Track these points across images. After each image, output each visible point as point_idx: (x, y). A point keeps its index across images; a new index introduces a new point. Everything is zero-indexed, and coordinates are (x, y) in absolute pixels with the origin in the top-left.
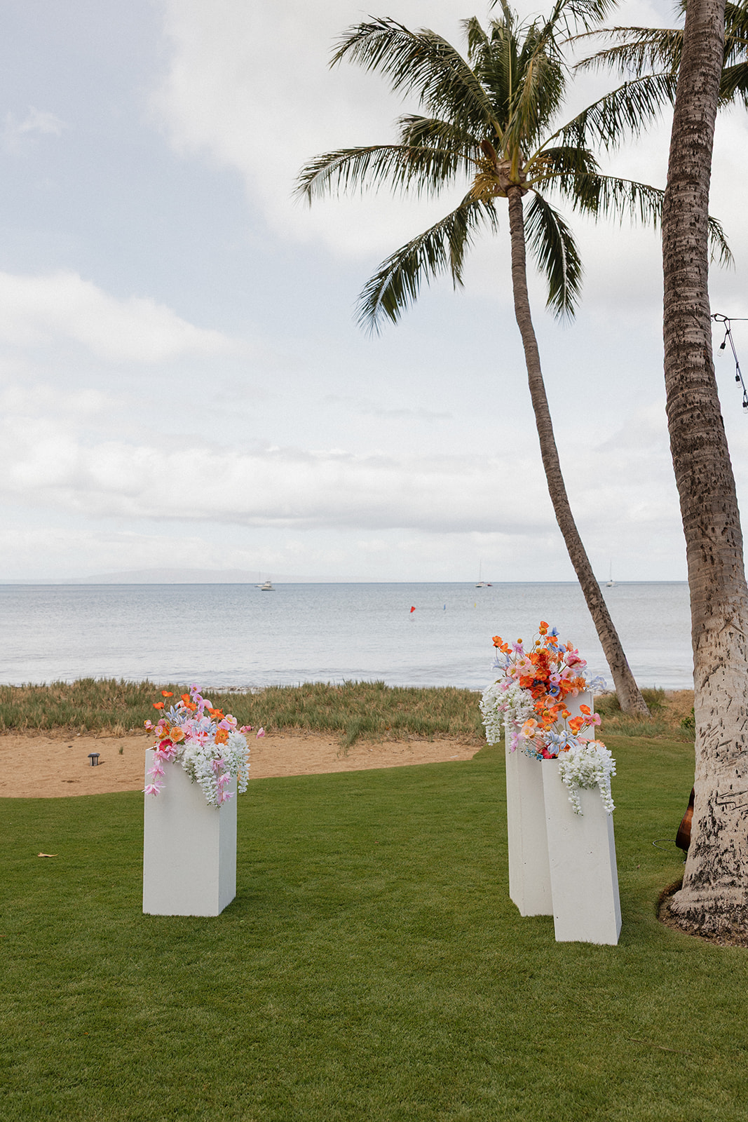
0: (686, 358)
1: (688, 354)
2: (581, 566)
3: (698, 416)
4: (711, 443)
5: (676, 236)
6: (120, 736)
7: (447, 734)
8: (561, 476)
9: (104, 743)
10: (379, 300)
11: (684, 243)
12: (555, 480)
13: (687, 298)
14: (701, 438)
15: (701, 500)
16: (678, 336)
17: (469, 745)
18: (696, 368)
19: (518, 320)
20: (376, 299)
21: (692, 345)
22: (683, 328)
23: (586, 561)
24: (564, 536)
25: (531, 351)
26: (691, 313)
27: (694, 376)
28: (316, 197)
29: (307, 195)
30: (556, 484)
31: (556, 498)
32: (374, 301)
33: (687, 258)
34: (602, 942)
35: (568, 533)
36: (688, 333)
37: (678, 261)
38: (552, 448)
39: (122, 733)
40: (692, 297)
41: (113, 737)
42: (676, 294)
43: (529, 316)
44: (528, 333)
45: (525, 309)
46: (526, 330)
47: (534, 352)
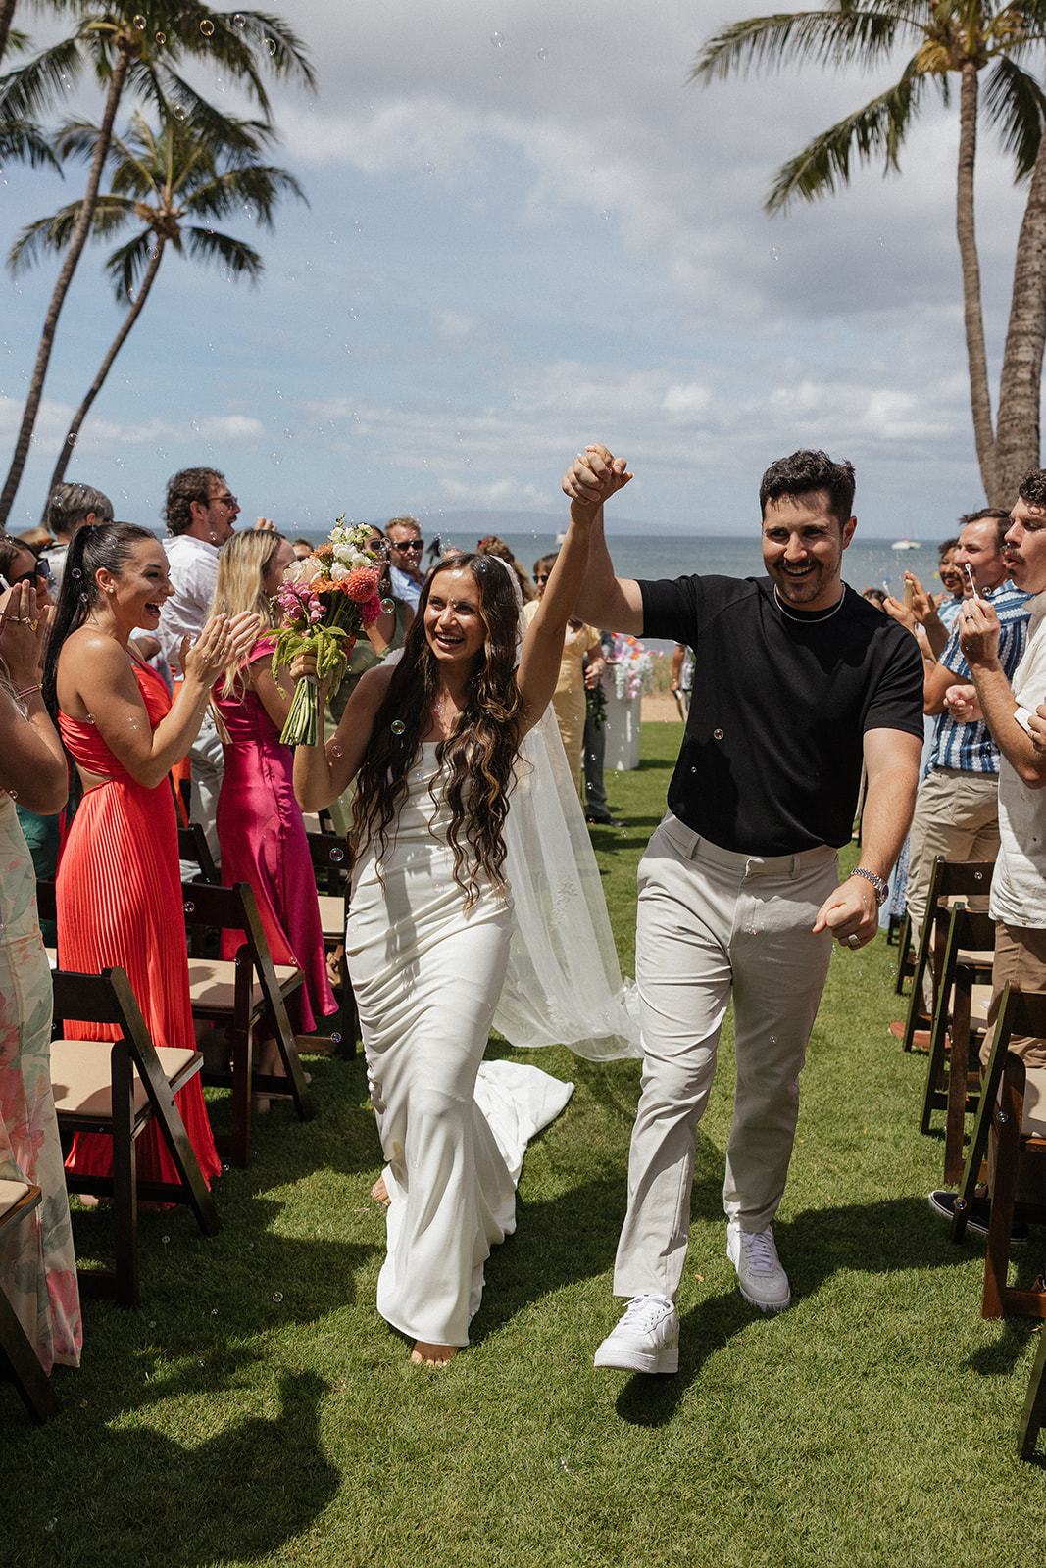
0: (1015, 374)
1: (1017, 370)
3: (1016, 426)
4: (1022, 448)
5: (1024, 261)
11: (1030, 268)
13: (1024, 320)
14: (1015, 444)
15: (1007, 494)
16: (1013, 354)
18: (1022, 383)
21: (1021, 362)
22: (1017, 347)
26: (1025, 334)
27: (1019, 390)
33: (1030, 283)
36: (1022, 351)
37: (1022, 285)
40: (1030, 319)
42: (1017, 315)
43: (972, 232)
44: (970, 253)
45: (968, 222)
46: (968, 250)
47: (974, 278)
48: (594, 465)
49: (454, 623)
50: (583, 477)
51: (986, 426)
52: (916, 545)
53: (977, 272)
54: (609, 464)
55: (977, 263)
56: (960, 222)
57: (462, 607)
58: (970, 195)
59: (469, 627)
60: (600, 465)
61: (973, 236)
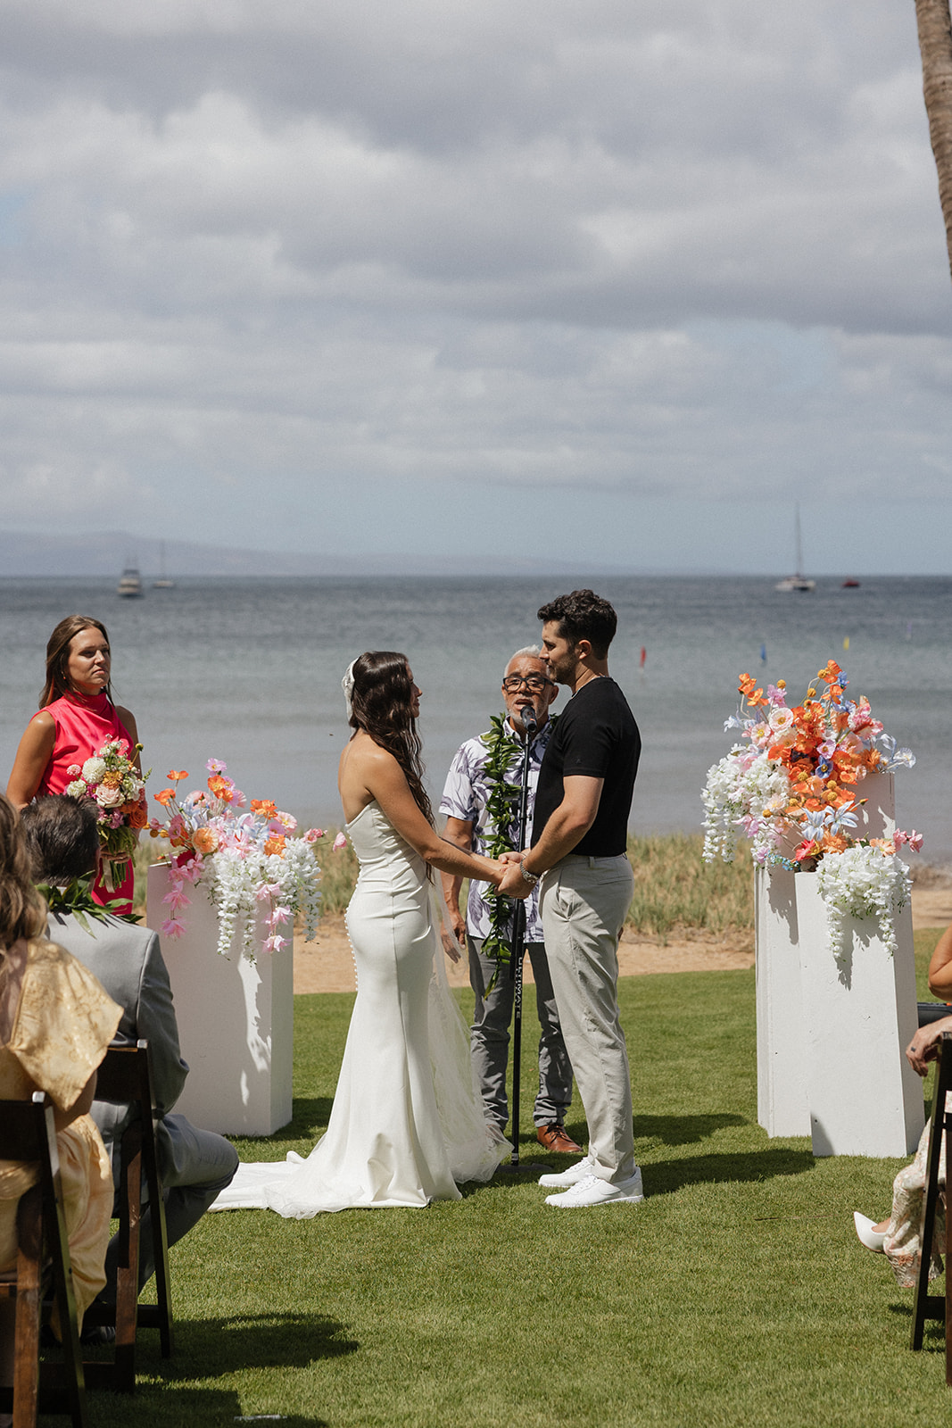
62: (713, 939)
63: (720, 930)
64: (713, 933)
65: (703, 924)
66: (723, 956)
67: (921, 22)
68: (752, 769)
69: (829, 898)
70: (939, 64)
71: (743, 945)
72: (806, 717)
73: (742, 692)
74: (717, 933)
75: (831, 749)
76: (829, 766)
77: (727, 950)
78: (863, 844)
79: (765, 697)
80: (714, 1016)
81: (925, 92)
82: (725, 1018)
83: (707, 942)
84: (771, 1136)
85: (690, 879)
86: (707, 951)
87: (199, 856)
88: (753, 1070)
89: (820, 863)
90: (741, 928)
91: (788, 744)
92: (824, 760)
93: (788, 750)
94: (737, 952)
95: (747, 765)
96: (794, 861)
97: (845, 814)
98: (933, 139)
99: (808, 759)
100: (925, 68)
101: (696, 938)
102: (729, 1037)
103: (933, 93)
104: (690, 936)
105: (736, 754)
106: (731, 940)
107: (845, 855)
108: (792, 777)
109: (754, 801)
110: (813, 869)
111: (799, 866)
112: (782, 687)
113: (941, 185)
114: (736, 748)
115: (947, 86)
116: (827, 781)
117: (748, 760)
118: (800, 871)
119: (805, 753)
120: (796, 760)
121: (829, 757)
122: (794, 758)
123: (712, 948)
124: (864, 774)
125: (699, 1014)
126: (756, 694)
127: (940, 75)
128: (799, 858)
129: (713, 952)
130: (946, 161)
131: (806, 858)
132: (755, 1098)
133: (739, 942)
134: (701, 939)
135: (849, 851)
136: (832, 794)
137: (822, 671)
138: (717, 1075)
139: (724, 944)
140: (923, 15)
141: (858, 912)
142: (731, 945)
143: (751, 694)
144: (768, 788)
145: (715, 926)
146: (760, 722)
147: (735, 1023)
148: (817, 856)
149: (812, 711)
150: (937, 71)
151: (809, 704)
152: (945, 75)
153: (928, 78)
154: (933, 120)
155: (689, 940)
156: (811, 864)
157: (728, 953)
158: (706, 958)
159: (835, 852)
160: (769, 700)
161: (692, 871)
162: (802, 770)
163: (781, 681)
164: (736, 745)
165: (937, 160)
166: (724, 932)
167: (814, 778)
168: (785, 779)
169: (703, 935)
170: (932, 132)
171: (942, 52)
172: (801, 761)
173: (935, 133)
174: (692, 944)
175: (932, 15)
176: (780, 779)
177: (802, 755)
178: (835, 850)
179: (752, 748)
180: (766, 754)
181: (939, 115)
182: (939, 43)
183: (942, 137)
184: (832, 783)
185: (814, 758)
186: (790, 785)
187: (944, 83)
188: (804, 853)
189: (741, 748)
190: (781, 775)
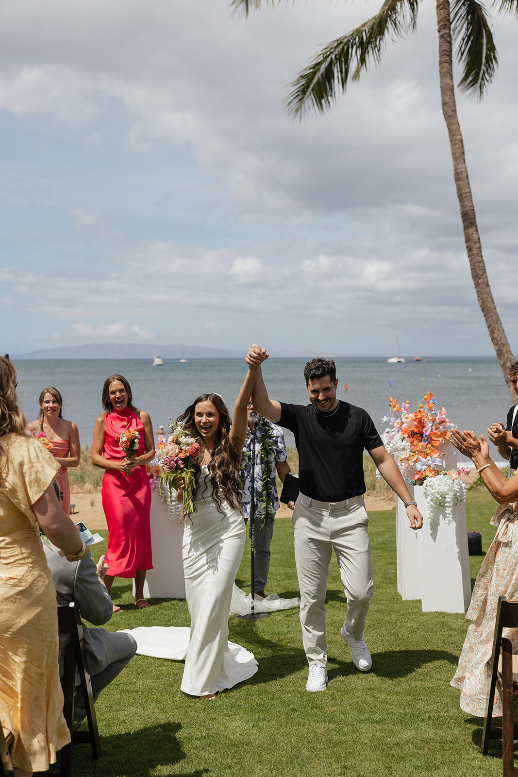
2: (500, 343)
6: (90, 492)
7: (374, 492)
8: (483, 260)
9: (77, 498)
10: (310, 89)
12: (477, 264)
17: (392, 500)
19: (444, 115)
20: (308, 87)
23: (504, 339)
24: (485, 316)
25: (456, 144)
28: (253, 7)
29: (245, 6)
30: (477, 268)
31: (478, 281)
32: (304, 91)
34: (454, 612)
35: (488, 313)
38: (475, 235)
39: (91, 490)
41: (83, 493)
43: (455, 111)
44: (454, 127)
45: (451, 104)
46: (452, 124)
47: (459, 145)
48: (255, 352)
49: (208, 421)
50: (252, 355)
51: (478, 259)
52: (402, 360)
53: (461, 141)
54: (261, 351)
55: (460, 135)
56: (444, 104)
57: (209, 414)
58: (451, 83)
59: (213, 421)
60: (258, 351)
61: (456, 113)
62: (378, 495)
63: (380, 492)
64: (378, 493)
65: (374, 489)
66: (382, 502)
67: (453, 149)
68: (394, 439)
69: (429, 498)
70: (460, 164)
71: (389, 498)
72: (418, 417)
73: (390, 406)
74: (379, 493)
75: (429, 432)
76: (428, 438)
77: (383, 500)
78: (444, 475)
79: (400, 408)
80: (378, 532)
81: (455, 175)
82: (383, 533)
83: (376, 496)
84: (403, 599)
85: (369, 471)
86: (376, 500)
87: (155, 478)
88: (395, 561)
89: (425, 481)
90: (389, 491)
91: (410, 428)
92: (426, 436)
93: (410, 431)
94: (387, 501)
95: (392, 437)
96: (413, 480)
97: (435, 459)
98: (458, 192)
99: (419, 435)
100: (454, 166)
101: (371, 495)
102: (384, 544)
103: (457, 175)
104: (369, 494)
105: (388, 433)
106: (384, 495)
107: (436, 479)
108: (412, 443)
109: (396, 453)
110: (421, 484)
111: (415, 482)
112: (408, 404)
113: (461, 209)
114: (387, 430)
115: (463, 172)
116: (427, 444)
117: (393, 435)
118: (416, 485)
119: (418, 432)
120: (414, 435)
121: (428, 434)
122: (412, 434)
123: (377, 499)
124: (444, 442)
125: (372, 531)
126: (396, 406)
127: (460, 168)
128: (416, 479)
129: (378, 501)
130: (463, 200)
131: (419, 479)
132: (396, 576)
133: (388, 496)
134: (373, 495)
135: (438, 477)
136: (429, 451)
137: (425, 397)
138: (380, 564)
139: (382, 497)
140: (454, 146)
141: (442, 504)
142: (385, 497)
143: (394, 406)
144: (401, 447)
145: (379, 490)
146: (398, 419)
147: (386, 536)
148: (423, 478)
149: (421, 414)
150: (459, 167)
151: (420, 411)
152: (462, 168)
153: (456, 170)
154: (458, 186)
155: (368, 495)
156: (421, 481)
157: (383, 501)
158: (375, 503)
159: (432, 477)
160: (402, 409)
161: (370, 468)
162: (416, 439)
163: (408, 401)
164: (387, 428)
165: (460, 200)
166: (382, 492)
167: (421, 444)
168: (409, 444)
169: (374, 493)
170: (457, 190)
171: (461, 160)
172: (416, 436)
173: (459, 190)
174: (369, 497)
175: (457, 146)
176: (406, 444)
177: (416, 433)
178: (432, 476)
179: (394, 430)
180: (400, 433)
181: (460, 183)
182: (460, 156)
183: (461, 192)
184: (429, 445)
185: (422, 434)
186: (411, 447)
187: (462, 171)
188: (417, 476)
189: (389, 430)
190: (407, 442)
